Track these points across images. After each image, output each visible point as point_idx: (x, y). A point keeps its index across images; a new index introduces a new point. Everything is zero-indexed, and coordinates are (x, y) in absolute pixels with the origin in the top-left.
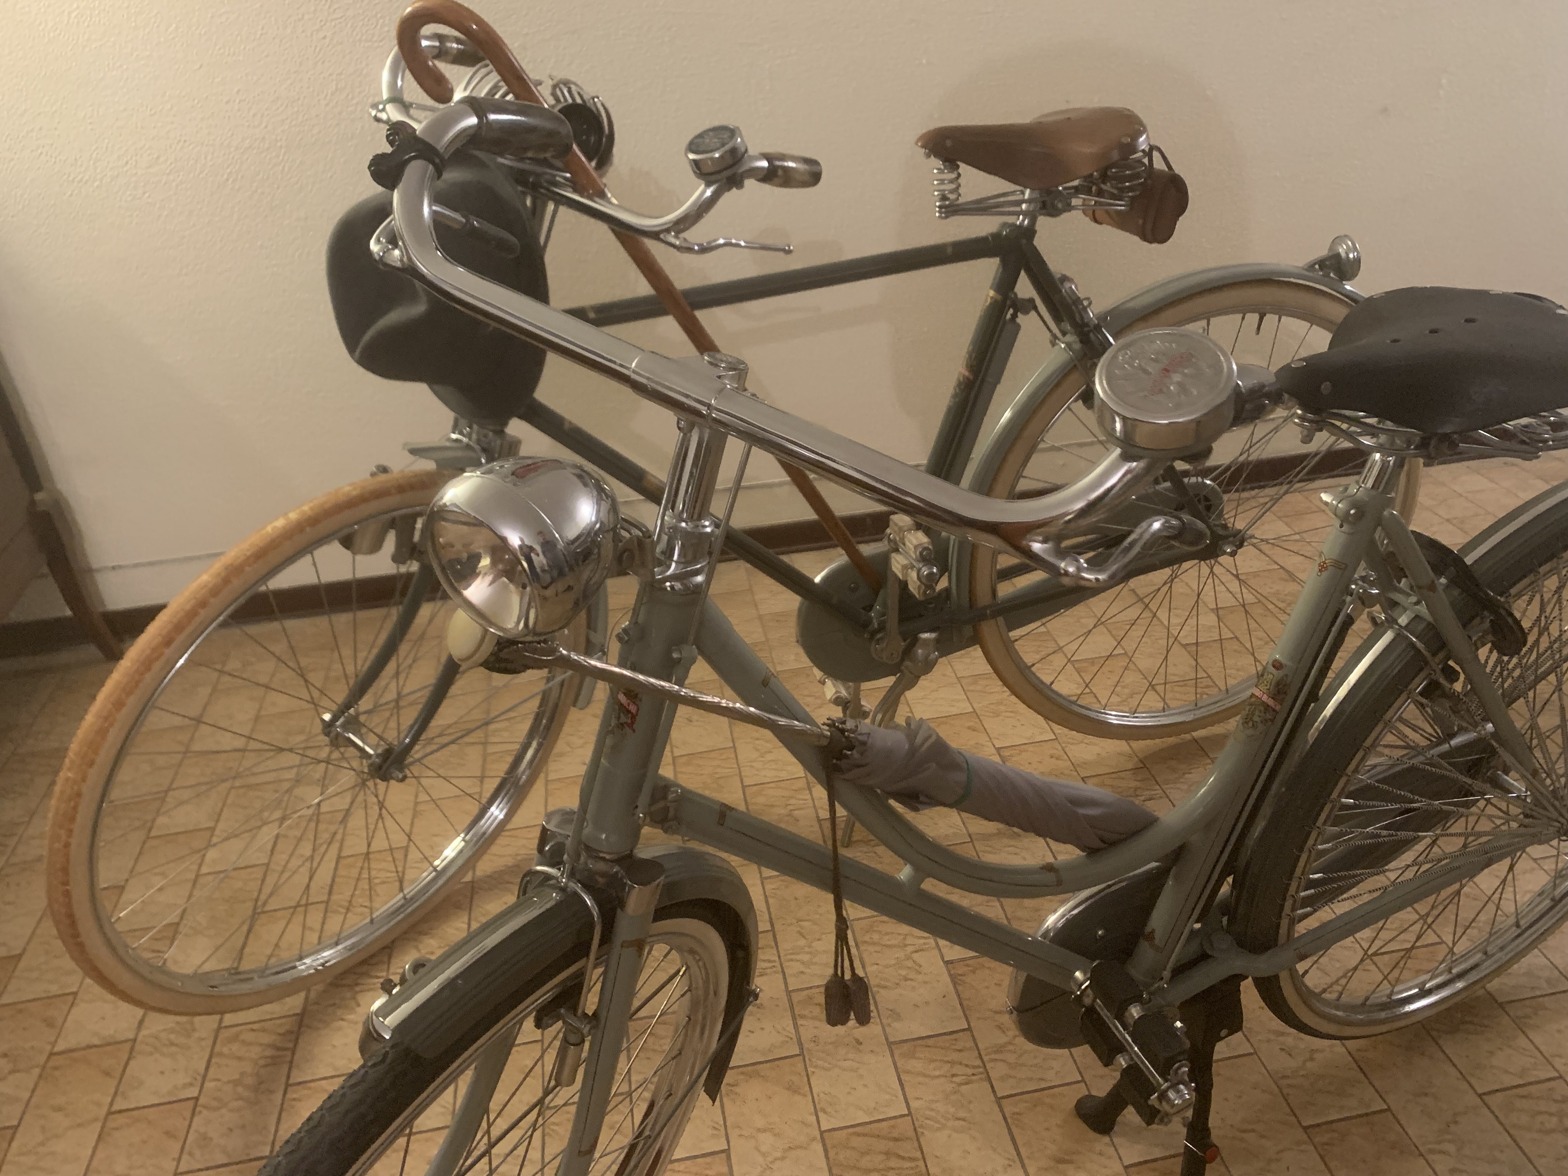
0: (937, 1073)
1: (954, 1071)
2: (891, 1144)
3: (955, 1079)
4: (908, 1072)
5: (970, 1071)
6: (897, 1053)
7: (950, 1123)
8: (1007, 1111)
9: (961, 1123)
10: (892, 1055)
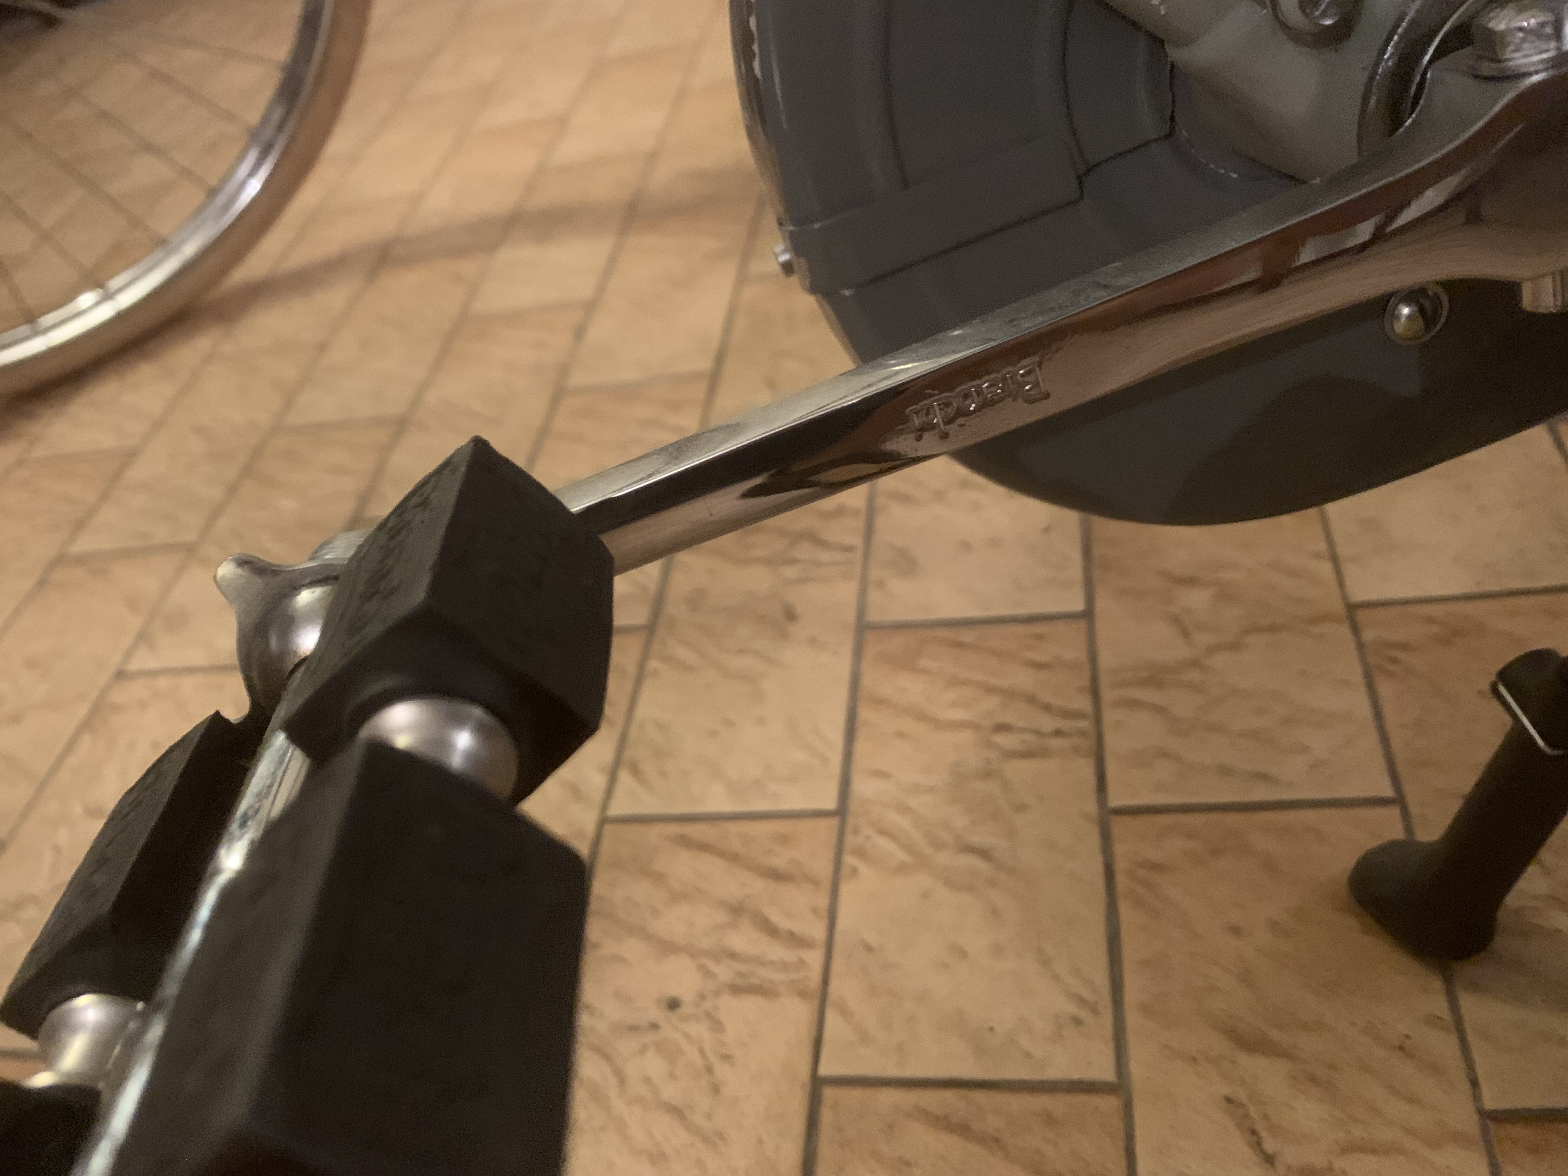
0: (959, 715)
1: (1008, 717)
2: (758, 886)
3: (1001, 739)
4: (880, 702)
5: (1048, 723)
6: (871, 650)
7: (943, 858)
8: (1122, 851)
9: (974, 861)
10: (858, 654)
